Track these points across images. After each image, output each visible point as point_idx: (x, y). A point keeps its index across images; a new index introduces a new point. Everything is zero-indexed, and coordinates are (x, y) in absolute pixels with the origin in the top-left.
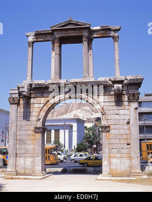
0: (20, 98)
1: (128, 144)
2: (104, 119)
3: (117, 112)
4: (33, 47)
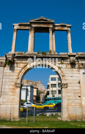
0: (6, 63)
1: (80, 97)
2: (63, 79)
3: (72, 75)
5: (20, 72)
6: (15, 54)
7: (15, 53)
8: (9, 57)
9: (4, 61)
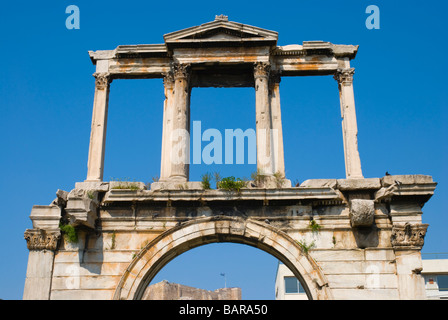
0: (63, 232)
3: (361, 280)
4: (108, 91)
5: (128, 272)
6: (101, 194)
7: (105, 188)
8: (75, 211)
9: (55, 224)
